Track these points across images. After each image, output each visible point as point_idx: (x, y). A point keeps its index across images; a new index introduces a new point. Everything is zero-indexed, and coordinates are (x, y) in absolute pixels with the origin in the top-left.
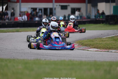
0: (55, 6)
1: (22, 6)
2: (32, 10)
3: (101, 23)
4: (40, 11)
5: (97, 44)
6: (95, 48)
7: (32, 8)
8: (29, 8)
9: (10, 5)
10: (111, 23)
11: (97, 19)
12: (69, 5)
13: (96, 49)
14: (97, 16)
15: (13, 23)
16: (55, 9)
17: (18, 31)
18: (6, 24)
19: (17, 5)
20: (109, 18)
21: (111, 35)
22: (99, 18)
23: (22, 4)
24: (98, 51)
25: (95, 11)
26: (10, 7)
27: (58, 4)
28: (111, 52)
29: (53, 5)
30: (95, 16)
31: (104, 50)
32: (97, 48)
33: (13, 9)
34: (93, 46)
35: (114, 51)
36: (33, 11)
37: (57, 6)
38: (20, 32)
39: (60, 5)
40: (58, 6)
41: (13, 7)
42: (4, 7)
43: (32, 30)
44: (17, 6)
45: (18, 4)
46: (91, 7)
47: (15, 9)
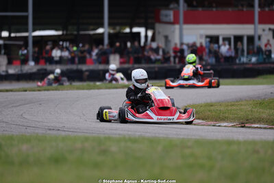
0: (260, 32)
1: (185, 32)
2: (208, 40)
4: (227, 43)
7: (207, 37)
8: (201, 36)
16: (259, 38)
19: (175, 29)
23: (185, 26)
26: (159, 33)
27: (267, 27)
29: (255, 29)
33: (166, 37)
36: (211, 42)
37: (264, 30)
39: (270, 29)
40: (267, 32)
41: (166, 34)
44: (174, 32)
45: (177, 27)
47: (170, 38)
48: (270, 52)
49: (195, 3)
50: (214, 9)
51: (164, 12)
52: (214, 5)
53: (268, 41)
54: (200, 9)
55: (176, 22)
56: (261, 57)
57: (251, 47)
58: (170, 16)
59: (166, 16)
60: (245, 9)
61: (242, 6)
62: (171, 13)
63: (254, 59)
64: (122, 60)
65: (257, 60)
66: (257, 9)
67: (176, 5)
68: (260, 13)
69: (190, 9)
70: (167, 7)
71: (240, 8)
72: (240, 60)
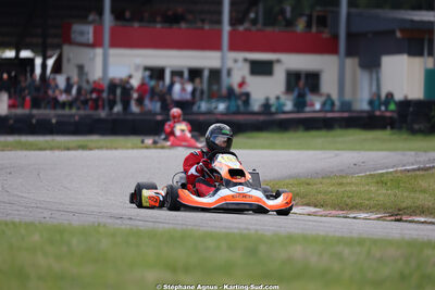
0: (230, 64)
1: (111, 60)
2: (147, 73)
3: (389, 128)
5: (319, 192)
6: (308, 205)
7: (146, 69)
8: (137, 68)
9: (71, 56)
10: (416, 127)
11: (378, 113)
12: (278, 61)
13: (312, 209)
14: (377, 103)
15: (77, 118)
16: (229, 73)
17: (83, 147)
18: (54, 121)
19: (95, 55)
20: (411, 109)
21: (387, 168)
22: (383, 108)
23: (113, 52)
24: (315, 214)
25: (371, 85)
26: (69, 60)
27: (241, 55)
28: (354, 218)
29: (223, 59)
30: (371, 103)
31: (334, 212)
32: (316, 206)
33: (81, 68)
34: (305, 201)
35: (363, 215)
36: (151, 77)
37: (236, 61)
38: (91, 149)
39: (246, 60)
40: (240, 64)
41: (80, 62)
42: (50, 62)
43: (130, 145)
44: (93, 59)
45: (99, 51)
46: (359, 71)
47: (86, 69)
48: (247, 95)
49: (128, 14)
50: (159, 26)
51: (77, 28)
52: (159, 19)
53: (244, 78)
54: (136, 25)
55: (97, 43)
56: (233, 103)
57: (215, 87)
58: (88, 33)
59: (82, 33)
60: (207, 27)
61: (203, 21)
62: (90, 29)
63: (222, 107)
64: (11, 102)
65: (228, 108)
66: (226, 28)
67: (97, 18)
68: (231, 34)
69: (119, 23)
70: (83, 19)
71: (199, 24)
72: (199, 107)
